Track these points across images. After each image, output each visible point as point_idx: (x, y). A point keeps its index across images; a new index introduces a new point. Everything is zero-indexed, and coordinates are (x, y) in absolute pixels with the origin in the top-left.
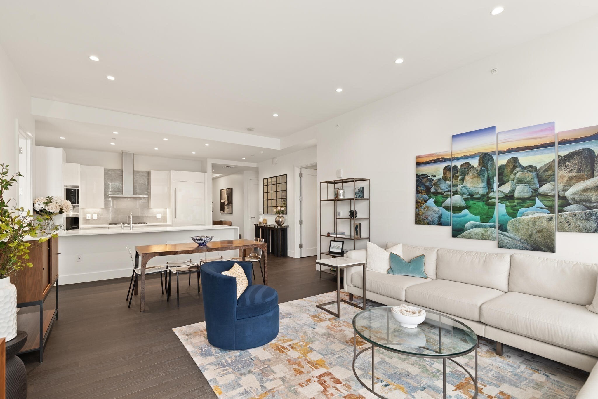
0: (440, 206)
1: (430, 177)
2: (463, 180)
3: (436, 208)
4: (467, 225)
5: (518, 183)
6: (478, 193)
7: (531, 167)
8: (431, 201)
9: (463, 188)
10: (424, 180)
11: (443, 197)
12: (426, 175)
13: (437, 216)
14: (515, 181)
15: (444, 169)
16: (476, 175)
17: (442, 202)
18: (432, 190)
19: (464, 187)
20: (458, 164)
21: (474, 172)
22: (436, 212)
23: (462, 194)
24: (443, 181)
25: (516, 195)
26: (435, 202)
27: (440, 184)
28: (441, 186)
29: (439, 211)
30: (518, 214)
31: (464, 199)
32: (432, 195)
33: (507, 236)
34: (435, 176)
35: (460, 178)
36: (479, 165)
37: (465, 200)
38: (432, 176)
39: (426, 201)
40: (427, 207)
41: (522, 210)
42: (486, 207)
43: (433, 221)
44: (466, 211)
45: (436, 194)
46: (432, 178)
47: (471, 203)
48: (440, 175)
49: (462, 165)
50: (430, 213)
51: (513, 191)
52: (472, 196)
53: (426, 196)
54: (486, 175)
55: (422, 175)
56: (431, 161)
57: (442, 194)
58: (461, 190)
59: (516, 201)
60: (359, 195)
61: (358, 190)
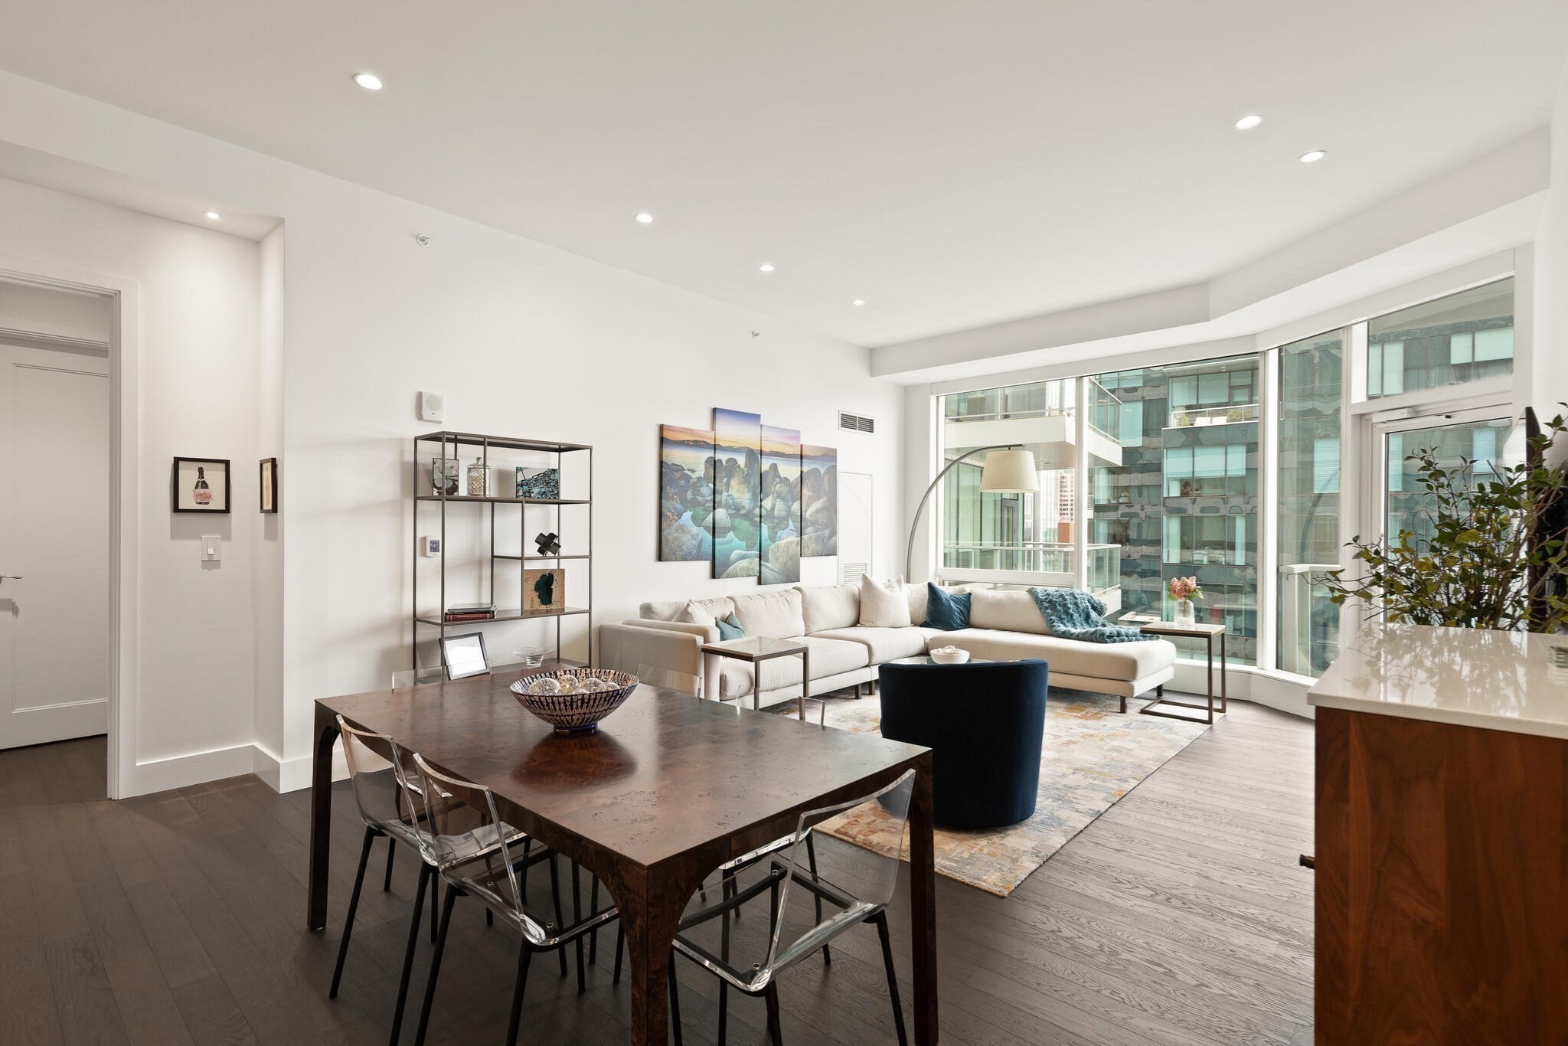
0: (699, 526)
1: (687, 472)
2: (728, 484)
3: (695, 529)
4: (733, 556)
5: (777, 498)
6: (744, 508)
7: (786, 479)
8: (688, 515)
9: (729, 498)
10: (677, 475)
11: (705, 510)
12: (680, 466)
13: (696, 543)
14: (775, 494)
15: (706, 462)
16: (742, 480)
17: (704, 519)
18: (689, 495)
19: (730, 495)
20: (723, 457)
21: (741, 473)
22: (694, 537)
23: (727, 507)
24: (704, 483)
25: (776, 513)
26: (693, 518)
27: (701, 487)
28: (702, 489)
29: (698, 535)
30: (777, 539)
31: (729, 515)
32: (688, 505)
33: (768, 568)
34: (693, 471)
35: (725, 480)
36: (746, 466)
37: (731, 516)
38: (689, 470)
39: (680, 516)
40: (682, 528)
41: (780, 532)
42: (751, 529)
43: (690, 553)
44: (731, 535)
45: (694, 504)
46: (689, 473)
47: (737, 521)
48: (701, 471)
49: (729, 460)
50: (686, 538)
51: (773, 508)
52: (737, 508)
53: (679, 506)
54: (752, 483)
55: (673, 464)
56: (688, 441)
57: (702, 504)
58: (726, 500)
59: (776, 521)
60: (543, 490)
61: (538, 475)
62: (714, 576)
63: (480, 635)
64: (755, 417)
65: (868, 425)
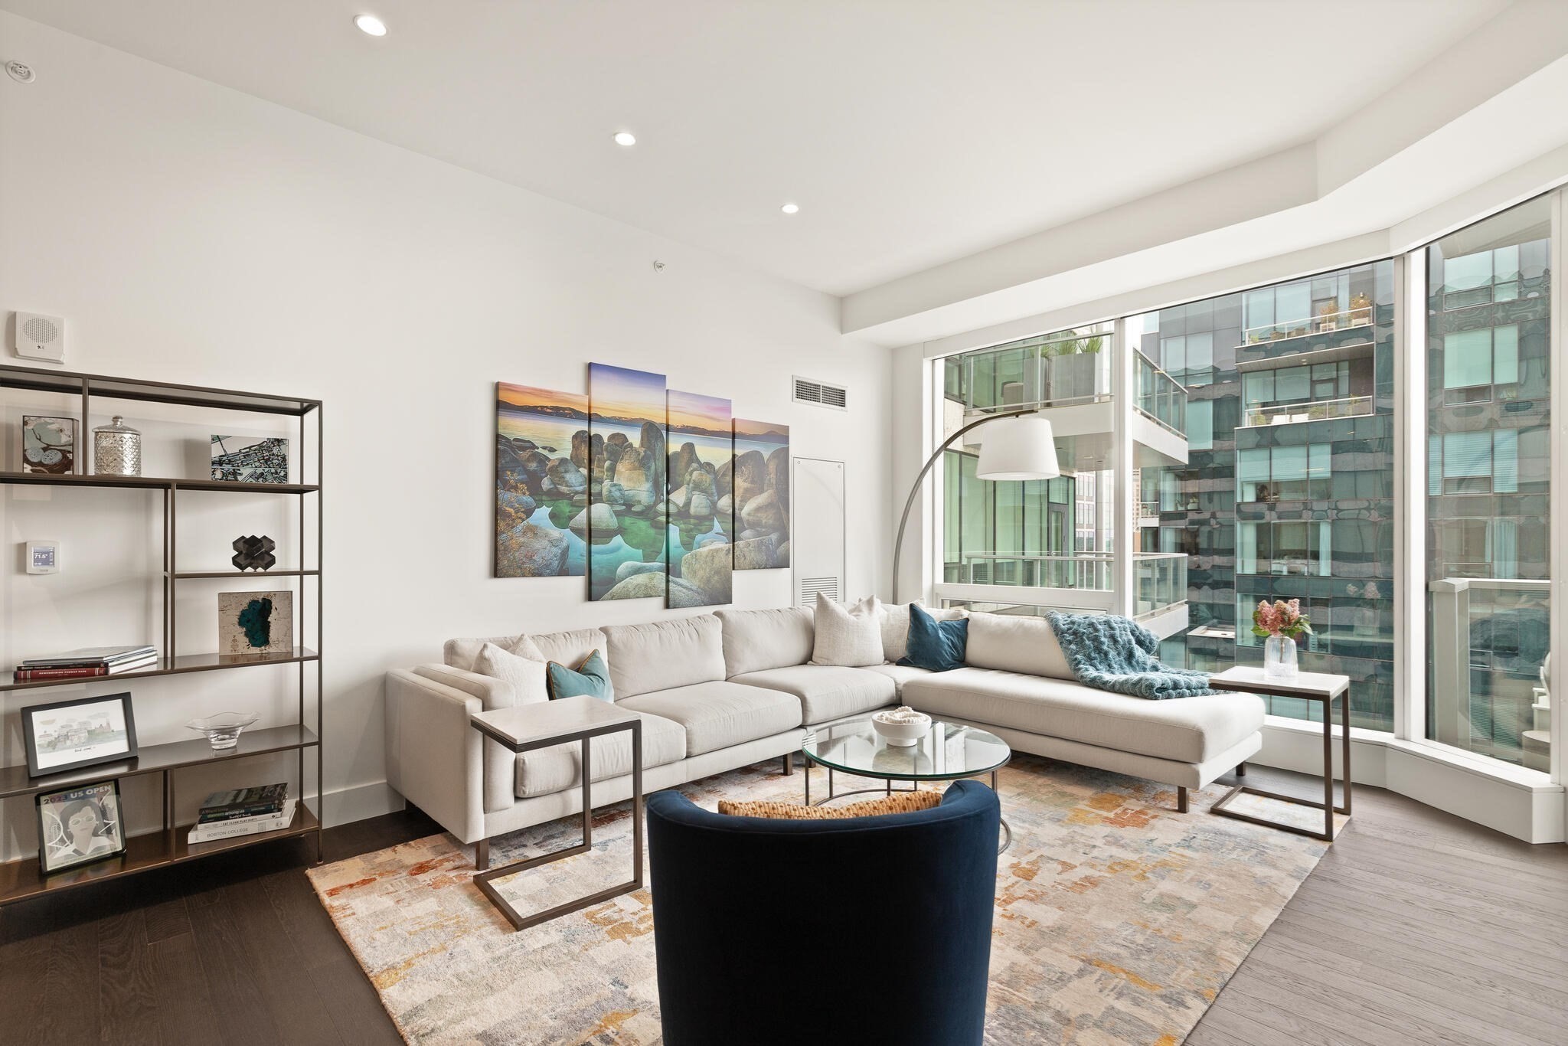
0: (563, 526)
1: (540, 450)
2: (612, 470)
3: (556, 532)
4: (622, 569)
5: (694, 489)
6: (639, 502)
7: (708, 464)
8: (542, 514)
9: (613, 489)
10: (524, 455)
11: (573, 505)
12: (529, 442)
13: (557, 551)
14: (691, 485)
15: (575, 437)
16: (637, 464)
17: (571, 518)
18: (546, 483)
19: (615, 485)
20: (604, 432)
21: (634, 456)
22: (554, 543)
23: (611, 501)
24: (572, 467)
25: (692, 511)
26: (553, 516)
27: (566, 472)
28: (568, 476)
29: (561, 540)
30: (695, 545)
31: (615, 512)
32: (544, 498)
33: (681, 585)
34: (552, 450)
35: (607, 464)
36: (642, 445)
37: (618, 514)
38: (544, 448)
39: (529, 513)
40: (533, 530)
41: (699, 537)
42: (652, 531)
43: (547, 566)
44: (618, 540)
45: (555, 495)
46: (546, 453)
47: (628, 521)
48: (565, 451)
49: (613, 437)
50: (539, 544)
51: (688, 504)
52: (629, 504)
53: (527, 499)
54: (653, 467)
55: (516, 440)
56: (542, 407)
57: (568, 497)
58: (610, 492)
59: (692, 521)
60: (259, 471)
61: (250, 448)
62: (590, 596)
63: (126, 698)
64: (660, 379)
65: (838, 397)
